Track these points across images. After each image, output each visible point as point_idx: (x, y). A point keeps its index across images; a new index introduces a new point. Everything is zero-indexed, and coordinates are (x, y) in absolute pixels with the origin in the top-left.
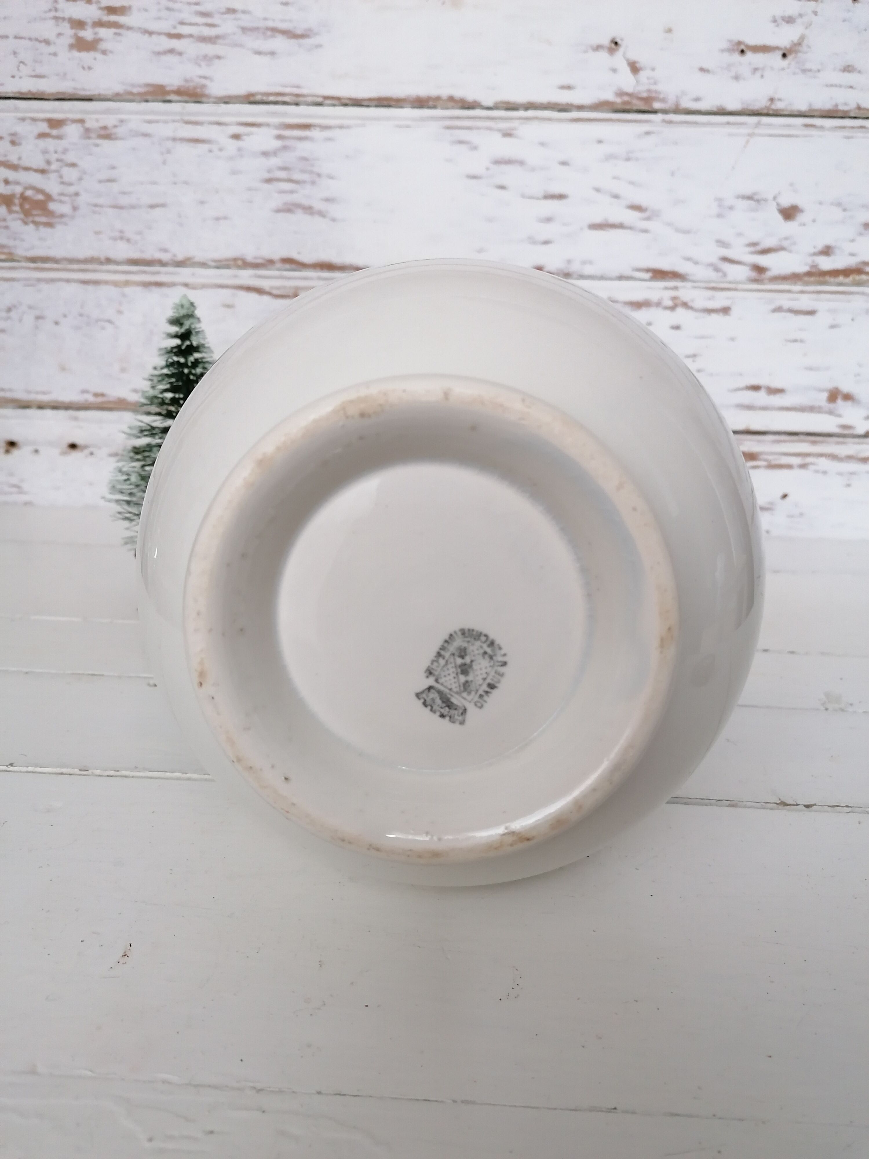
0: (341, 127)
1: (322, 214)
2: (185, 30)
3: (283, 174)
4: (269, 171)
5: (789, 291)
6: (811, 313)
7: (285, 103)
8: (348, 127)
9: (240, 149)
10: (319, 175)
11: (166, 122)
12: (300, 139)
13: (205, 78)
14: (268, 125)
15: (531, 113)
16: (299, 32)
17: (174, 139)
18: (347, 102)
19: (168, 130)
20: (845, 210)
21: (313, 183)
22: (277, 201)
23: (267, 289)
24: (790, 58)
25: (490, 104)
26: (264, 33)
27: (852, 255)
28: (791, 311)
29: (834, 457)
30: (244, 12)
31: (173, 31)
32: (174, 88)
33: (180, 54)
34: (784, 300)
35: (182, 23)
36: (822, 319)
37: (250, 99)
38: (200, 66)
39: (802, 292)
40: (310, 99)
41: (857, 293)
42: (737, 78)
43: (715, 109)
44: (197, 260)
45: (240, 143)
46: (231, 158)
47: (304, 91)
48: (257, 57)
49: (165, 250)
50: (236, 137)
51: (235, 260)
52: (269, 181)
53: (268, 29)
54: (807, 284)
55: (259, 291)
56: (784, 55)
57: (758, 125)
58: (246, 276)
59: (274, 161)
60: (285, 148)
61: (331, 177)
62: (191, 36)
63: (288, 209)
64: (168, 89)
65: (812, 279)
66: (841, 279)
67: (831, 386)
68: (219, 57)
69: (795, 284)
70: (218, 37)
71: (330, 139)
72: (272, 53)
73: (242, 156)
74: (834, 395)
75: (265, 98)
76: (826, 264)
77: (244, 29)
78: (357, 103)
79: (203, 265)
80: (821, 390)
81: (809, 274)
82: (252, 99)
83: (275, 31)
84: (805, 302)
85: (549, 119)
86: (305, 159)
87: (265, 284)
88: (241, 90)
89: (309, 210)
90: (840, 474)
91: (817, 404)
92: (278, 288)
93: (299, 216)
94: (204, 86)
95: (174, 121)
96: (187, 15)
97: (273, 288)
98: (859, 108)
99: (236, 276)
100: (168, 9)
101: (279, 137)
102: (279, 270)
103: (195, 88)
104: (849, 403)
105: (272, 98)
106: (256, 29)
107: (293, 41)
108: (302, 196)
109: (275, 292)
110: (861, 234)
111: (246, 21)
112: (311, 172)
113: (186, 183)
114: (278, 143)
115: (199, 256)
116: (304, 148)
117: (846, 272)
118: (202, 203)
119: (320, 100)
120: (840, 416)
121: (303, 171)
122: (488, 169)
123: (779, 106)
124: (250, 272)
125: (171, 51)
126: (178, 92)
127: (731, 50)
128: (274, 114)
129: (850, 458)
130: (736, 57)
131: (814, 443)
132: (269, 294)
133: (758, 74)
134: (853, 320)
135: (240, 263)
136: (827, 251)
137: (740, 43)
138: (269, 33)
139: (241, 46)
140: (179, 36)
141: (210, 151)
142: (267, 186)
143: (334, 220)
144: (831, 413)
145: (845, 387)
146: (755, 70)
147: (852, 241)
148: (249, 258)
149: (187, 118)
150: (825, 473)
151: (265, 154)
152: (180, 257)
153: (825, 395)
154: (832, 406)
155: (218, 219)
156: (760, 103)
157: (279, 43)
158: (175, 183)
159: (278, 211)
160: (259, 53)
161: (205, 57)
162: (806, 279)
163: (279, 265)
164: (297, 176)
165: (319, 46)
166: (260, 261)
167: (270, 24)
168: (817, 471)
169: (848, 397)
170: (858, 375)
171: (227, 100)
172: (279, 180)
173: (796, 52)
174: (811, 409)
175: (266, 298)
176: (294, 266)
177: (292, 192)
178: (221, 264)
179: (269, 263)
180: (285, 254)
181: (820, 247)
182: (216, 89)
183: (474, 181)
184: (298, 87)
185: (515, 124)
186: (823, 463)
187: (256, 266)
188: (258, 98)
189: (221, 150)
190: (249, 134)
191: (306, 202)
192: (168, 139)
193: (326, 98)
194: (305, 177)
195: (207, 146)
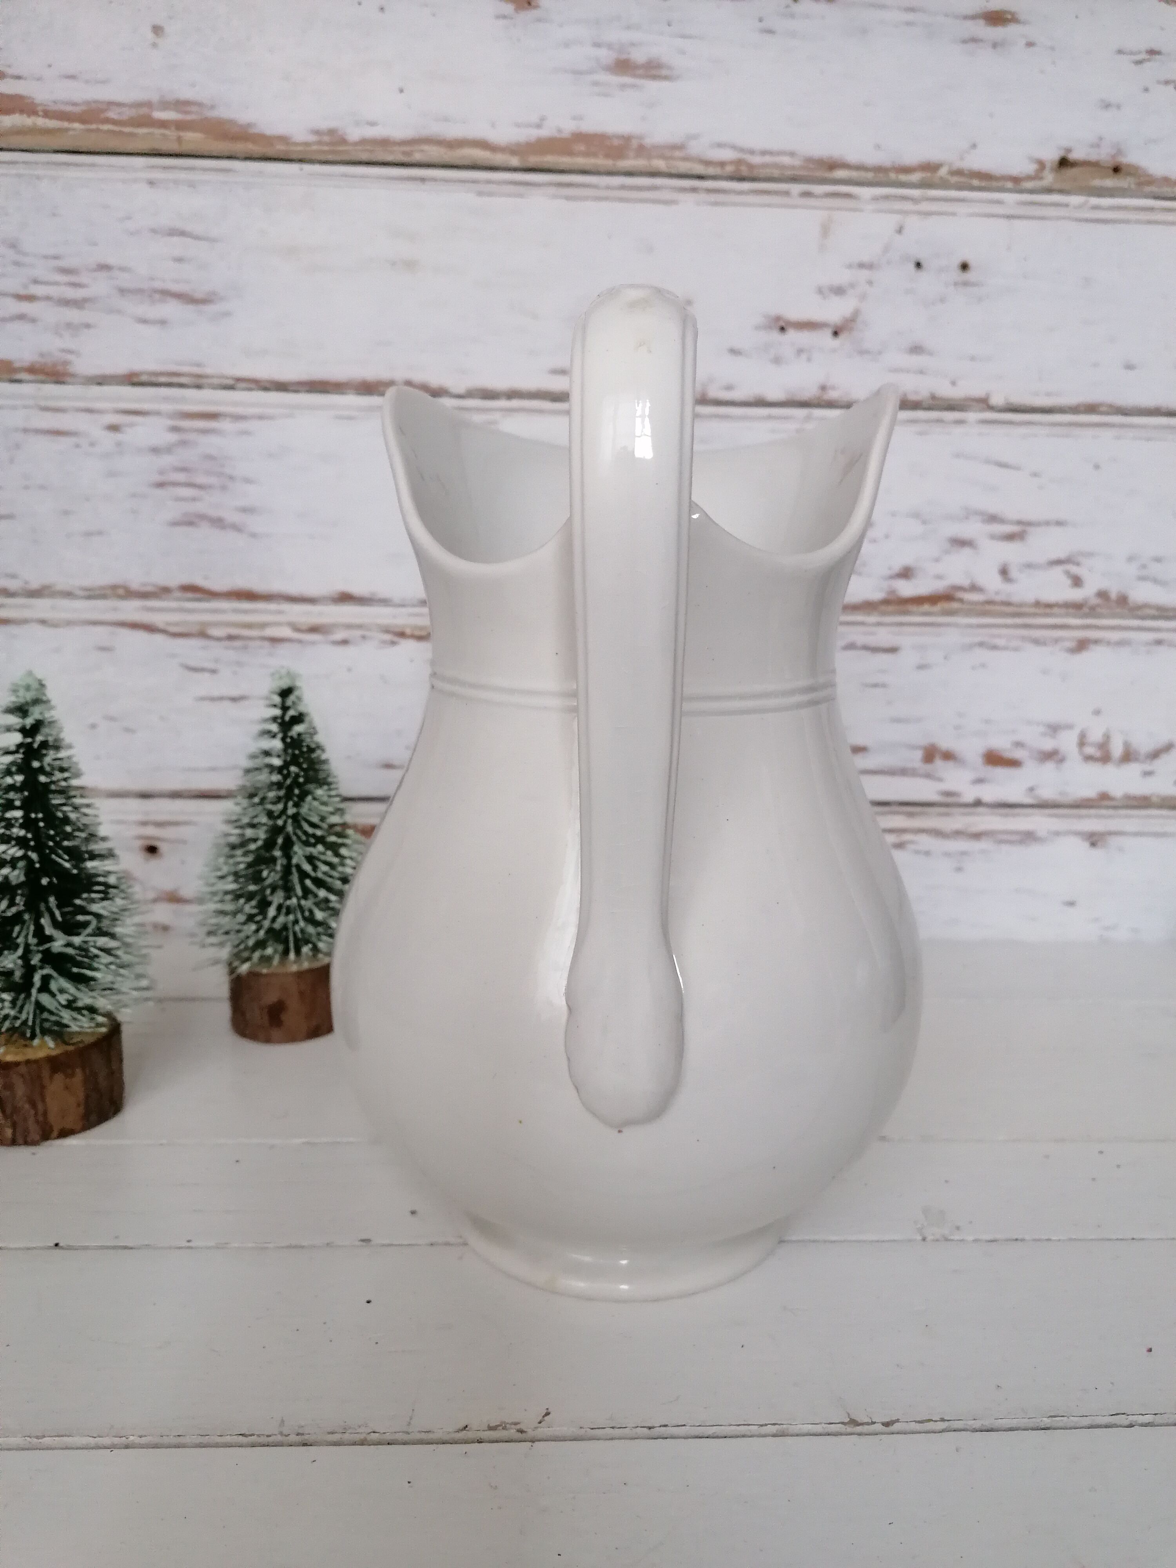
0: (261, 417)
1: (236, 528)
2: (39, 290)
3: (181, 477)
4: (161, 472)
5: (862, 624)
6: (893, 650)
7: (181, 386)
8: (270, 418)
9: (119, 444)
10: (231, 478)
11: (14, 408)
12: (204, 432)
13: (70, 352)
14: (158, 413)
15: (515, 403)
16: (198, 295)
17: (26, 431)
18: (268, 385)
19: (17, 419)
20: (924, 522)
21: (224, 488)
22: (174, 511)
23: (161, 625)
24: (842, 337)
25: (461, 390)
26: (150, 296)
27: (939, 577)
28: (866, 648)
29: (938, 833)
30: (122, 269)
31: (22, 292)
32: (26, 364)
33: (33, 320)
34: (857, 635)
35: (36, 282)
36: (908, 658)
37: (132, 380)
38: (61, 336)
39: (879, 624)
40: (216, 381)
41: (948, 625)
42: (777, 361)
43: (751, 399)
44: (59, 587)
45: (118, 436)
46: (107, 456)
47: (208, 371)
48: (141, 327)
49: (13, 576)
50: (114, 428)
51: (114, 587)
52: (161, 485)
53: (156, 291)
54: (884, 614)
55: (150, 628)
56: (836, 334)
57: (808, 418)
58: (131, 610)
59: (167, 460)
60: (183, 443)
61: (248, 481)
62: (48, 298)
63: (189, 521)
64: (17, 365)
65: (891, 608)
66: (926, 607)
67: (925, 742)
68: (88, 326)
69: (869, 614)
70: (85, 300)
71: (246, 433)
72: (163, 322)
73: (122, 453)
74: (931, 754)
75: (154, 379)
76: (907, 589)
77: (122, 291)
78: (281, 387)
79: (68, 595)
80: (913, 747)
81: (886, 602)
82: (135, 380)
83: (167, 294)
84: (883, 636)
85: (541, 411)
86: (210, 458)
87: (157, 619)
88: (122, 367)
89: (218, 523)
90: (947, 855)
91: (909, 765)
92: (176, 624)
93: (204, 530)
94: (66, 363)
95: (25, 407)
96: (41, 271)
97: (168, 624)
98: (933, 397)
99: (115, 609)
100: (17, 264)
101: (175, 429)
102: (178, 599)
103: (55, 365)
104: (950, 764)
105: (163, 379)
106: (139, 291)
107: (191, 307)
108: (207, 504)
109: (173, 630)
110: (947, 552)
111: (125, 279)
112: (220, 474)
113: (42, 487)
114: (173, 437)
115: (62, 583)
116: (210, 444)
117: (933, 599)
118: (66, 513)
119: (230, 382)
120: (940, 780)
121: (209, 473)
123: (833, 395)
124: (137, 603)
125: (21, 317)
126: (32, 370)
127: (768, 327)
128: (166, 399)
129: (958, 834)
130: (775, 335)
131: (911, 815)
132: (165, 632)
133: (804, 356)
134: (945, 658)
135: (121, 592)
136: (906, 573)
137: (778, 319)
138: (157, 296)
139: (119, 312)
140: (30, 298)
141: (77, 446)
142: (159, 492)
143: (254, 535)
144: (928, 776)
145: (945, 743)
146: (800, 351)
147: (937, 560)
148: (135, 585)
149: (43, 403)
150: (927, 853)
151: (155, 450)
152: (35, 585)
153: (919, 754)
154: (928, 767)
155: (88, 534)
156: (809, 392)
157: (170, 309)
158: (27, 488)
159: (175, 524)
160: (144, 321)
161: (69, 325)
162: (883, 608)
163: (178, 594)
164: (201, 479)
165: (227, 314)
166: (149, 589)
167: (158, 285)
168: (917, 852)
169: (948, 756)
170: (957, 728)
171: (101, 381)
172: (175, 484)
173: (851, 329)
174: (903, 772)
175: (159, 638)
176: (198, 595)
177: (194, 499)
178: (94, 594)
179: (164, 592)
180: (186, 580)
181: (897, 567)
182: (83, 366)
184: (198, 365)
185: (497, 416)
186: (925, 841)
187: (144, 595)
188: (144, 378)
189: (92, 444)
190: (132, 425)
191: (213, 513)
192: (16, 430)
193: (239, 380)
194: (212, 480)
195: (72, 440)
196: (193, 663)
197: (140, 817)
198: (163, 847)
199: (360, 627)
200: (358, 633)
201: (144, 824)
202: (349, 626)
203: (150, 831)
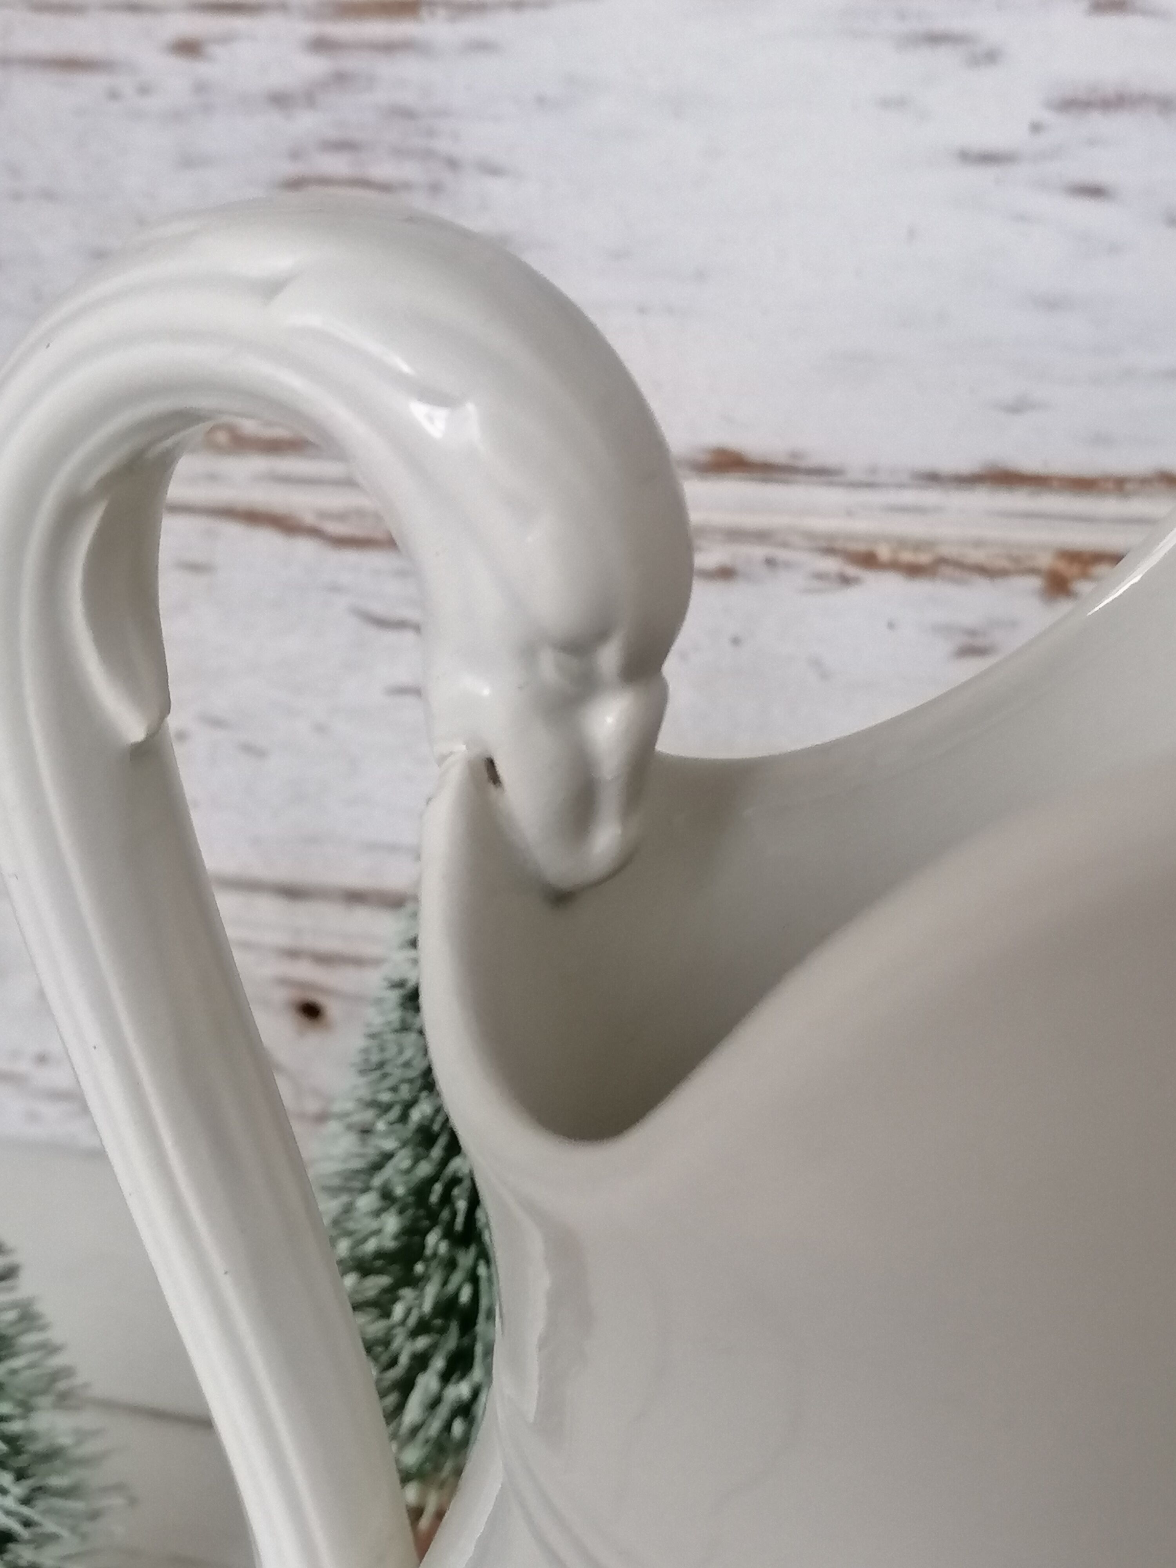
3: (338, 164)
4: (295, 155)
9: (201, 88)
10: (453, 164)
12: (389, 48)
23: (309, 519)
45: (202, 69)
46: (177, 116)
50: (188, 48)
52: (296, 184)
55: (288, 523)
58: (245, 480)
59: (306, 124)
60: (341, 79)
61: (492, 170)
71: (482, 46)
73: (207, 109)
86: (406, 114)
87: (302, 503)
92: (341, 516)
97: (324, 515)
99: (213, 477)
101: (320, 45)
109: (333, 528)
112: (427, 155)
113: (49, 195)
114: (318, 66)
116: (399, 78)
121: (400, 153)
122: (1036, 128)
124: (258, 463)
132: (314, 532)
135: (222, 437)
141: (114, 95)
148: (249, 423)
151: (280, 100)
158: (17, 197)
164: (384, 169)
172: (325, 181)
183: (986, 175)
189: (144, 90)
190: (226, 39)
194: (410, 171)
195: (97, 83)
196: (378, 608)
197: (283, 939)
198: (333, 1009)
199: (761, 536)
200: (759, 552)
201: (293, 954)
202: (735, 535)
203: (304, 971)
